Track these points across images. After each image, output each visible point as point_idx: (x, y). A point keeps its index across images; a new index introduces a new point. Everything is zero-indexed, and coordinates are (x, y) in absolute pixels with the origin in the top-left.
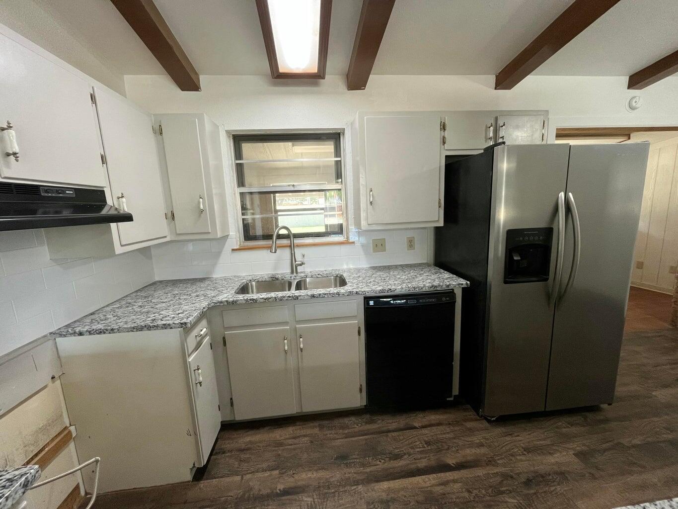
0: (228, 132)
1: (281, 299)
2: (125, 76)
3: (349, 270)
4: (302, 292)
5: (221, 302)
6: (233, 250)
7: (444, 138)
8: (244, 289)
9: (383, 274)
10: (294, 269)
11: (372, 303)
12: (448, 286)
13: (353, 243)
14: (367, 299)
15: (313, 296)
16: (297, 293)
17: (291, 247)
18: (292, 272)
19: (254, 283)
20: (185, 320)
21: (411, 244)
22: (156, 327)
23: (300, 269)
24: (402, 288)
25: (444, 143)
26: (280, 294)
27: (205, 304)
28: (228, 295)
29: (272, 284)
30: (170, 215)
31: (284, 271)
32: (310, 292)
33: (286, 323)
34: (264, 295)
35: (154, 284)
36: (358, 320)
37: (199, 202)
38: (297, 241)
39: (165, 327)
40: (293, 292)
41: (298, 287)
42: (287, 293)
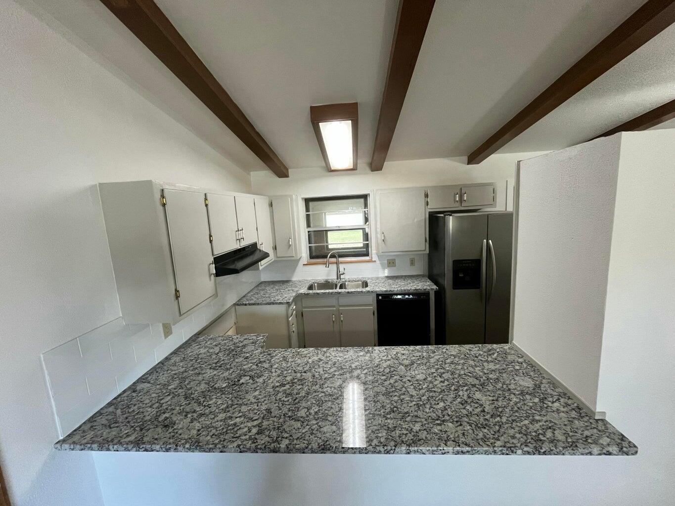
0: (302, 198)
1: (332, 293)
2: (251, 173)
3: (372, 279)
4: (343, 290)
5: (302, 294)
6: (304, 265)
7: (427, 202)
8: (310, 288)
9: (391, 281)
10: (338, 277)
11: (380, 298)
12: (425, 290)
13: (375, 261)
14: (378, 295)
15: (348, 292)
16: (340, 291)
17: (337, 263)
18: (338, 279)
19: (316, 284)
20: (288, 301)
21: (412, 263)
22: (276, 303)
23: (342, 277)
24: (398, 290)
25: (427, 205)
26: (331, 291)
27: (294, 294)
28: (303, 290)
29: (327, 285)
30: (274, 247)
31: (333, 277)
32: (347, 291)
33: (334, 306)
34: (323, 291)
35: (262, 283)
36: (373, 307)
37: (289, 240)
38: (341, 259)
39: (280, 303)
40: (338, 290)
41: (341, 287)
42: (334, 291)
